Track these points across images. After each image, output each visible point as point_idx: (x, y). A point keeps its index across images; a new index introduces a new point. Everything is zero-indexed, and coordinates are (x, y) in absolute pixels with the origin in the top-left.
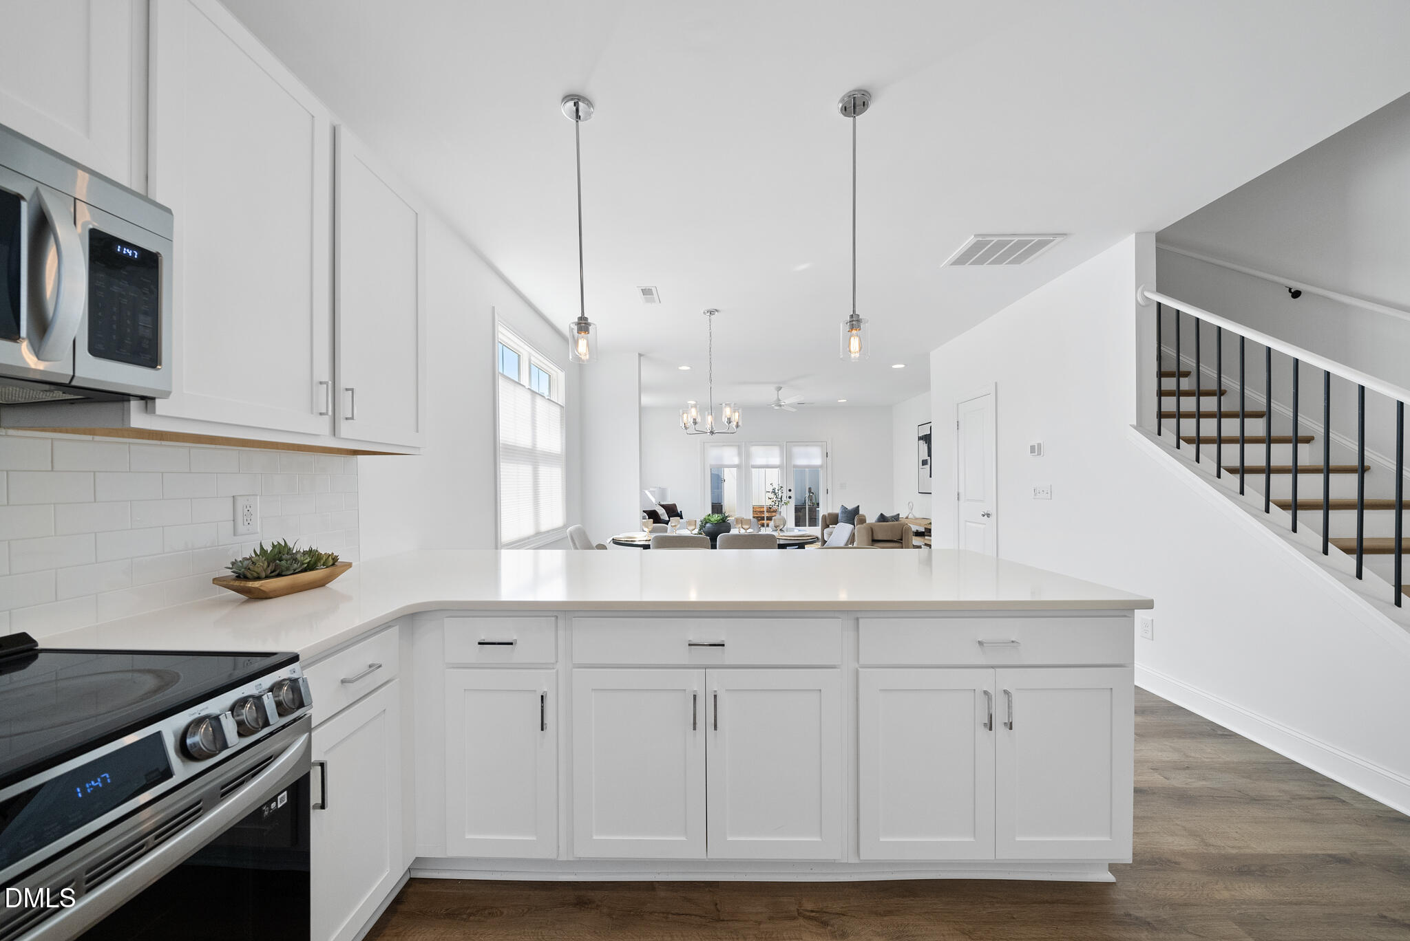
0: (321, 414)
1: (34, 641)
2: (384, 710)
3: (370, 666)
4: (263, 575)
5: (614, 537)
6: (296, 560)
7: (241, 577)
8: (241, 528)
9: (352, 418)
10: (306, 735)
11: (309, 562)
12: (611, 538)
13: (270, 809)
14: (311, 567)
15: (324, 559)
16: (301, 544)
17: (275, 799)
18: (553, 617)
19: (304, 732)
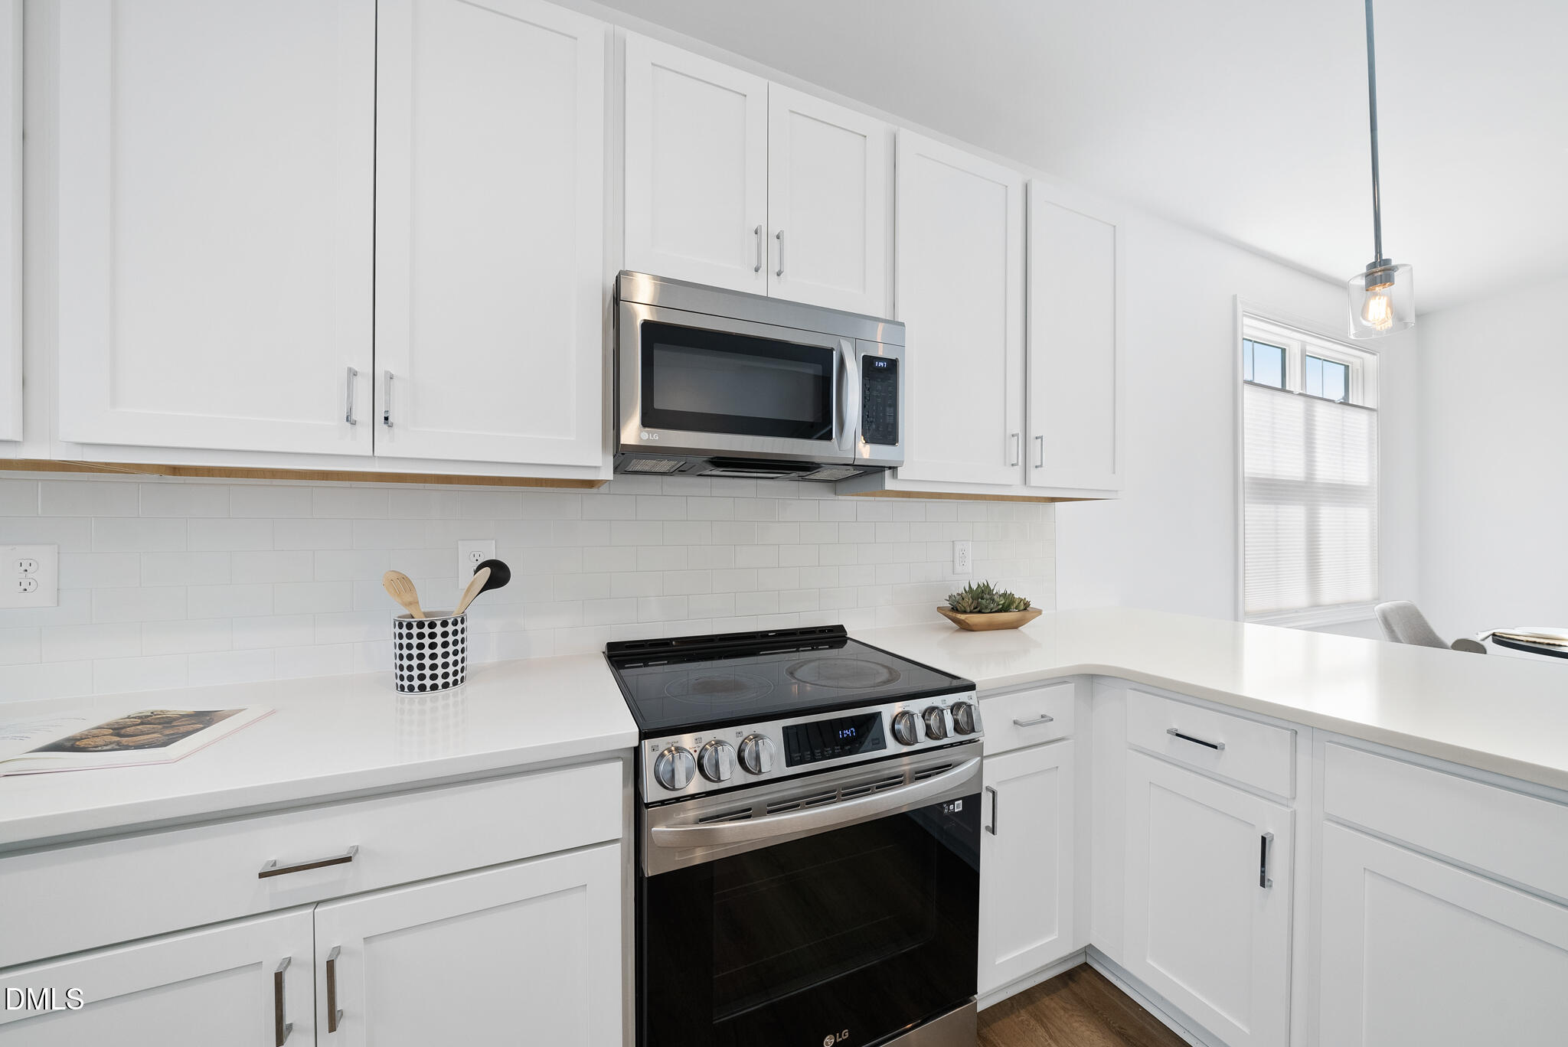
0: (1013, 465)
1: (846, 632)
2: (1057, 767)
3: (1042, 717)
4: (968, 610)
5: (1498, 631)
6: (993, 600)
7: (955, 609)
8: (959, 569)
9: (1041, 466)
10: (979, 758)
11: (1004, 603)
12: (1492, 632)
13: (949, 809)
14: (1005, 609)
15: (1017, 603)
16: (999, 588)
17: (952, 802)
18: (1287, 729)
19: (976, 756)
